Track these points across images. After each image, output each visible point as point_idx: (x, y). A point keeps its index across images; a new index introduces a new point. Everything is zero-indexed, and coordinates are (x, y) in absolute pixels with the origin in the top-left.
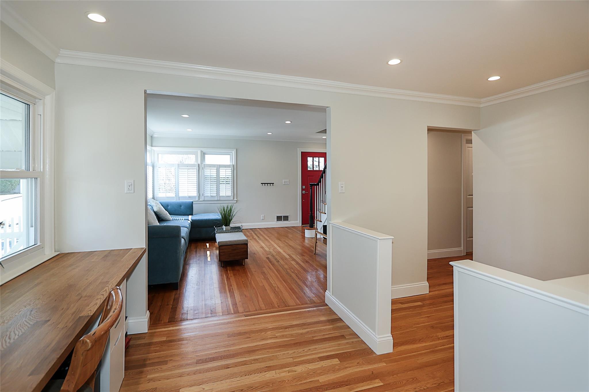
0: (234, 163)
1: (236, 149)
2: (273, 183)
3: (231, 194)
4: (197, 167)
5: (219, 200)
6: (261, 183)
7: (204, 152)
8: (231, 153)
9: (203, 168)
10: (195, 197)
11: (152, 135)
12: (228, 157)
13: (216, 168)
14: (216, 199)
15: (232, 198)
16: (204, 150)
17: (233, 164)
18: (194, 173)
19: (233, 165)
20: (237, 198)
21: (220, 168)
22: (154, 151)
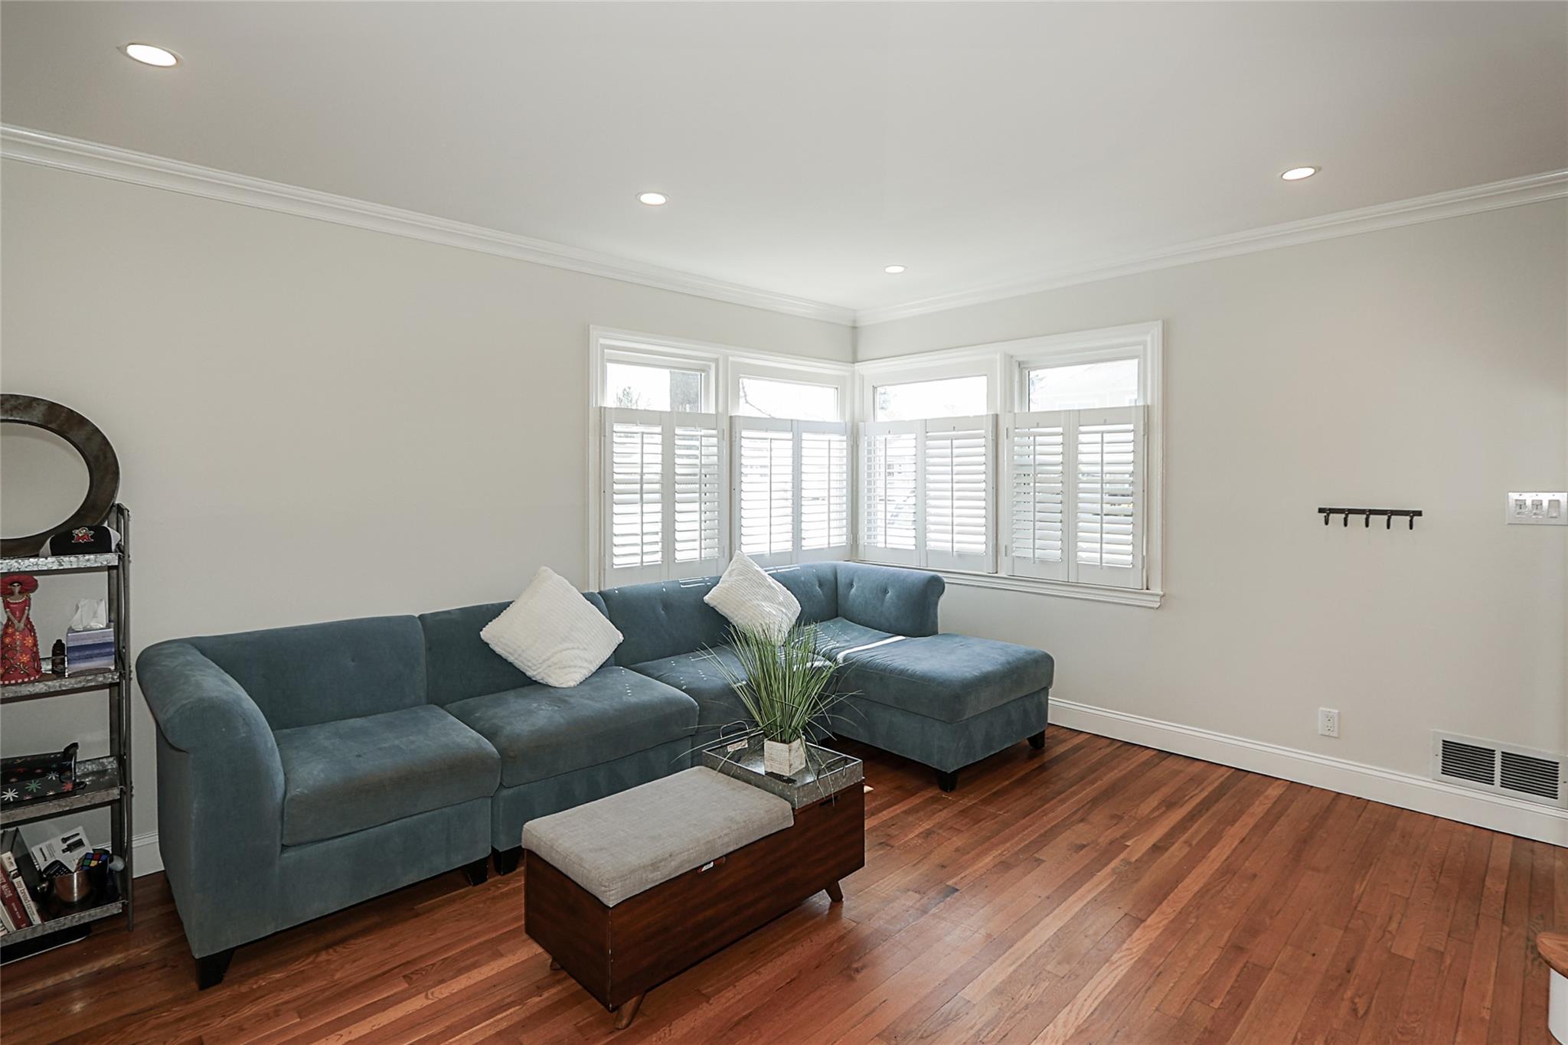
0: (1154, 398)
1: (1160, 323)
2: (1419, 513)
3: (1130, 558)
4: (987, 430)
5: (1076, 585)
6: (1321, 510)
7: (1020, 359)
8: (1141, 347)
9: (1010, 434)
10: (975, 556)
11: (854, 321)
12: (1129, 368)
13: (1060, 430)
14: (1062, 577)
15: (1135, 581)
16: (1021, 349)
17: (1149, 403)
18: (975, 453)
19: (1148, 406)
20: (1164, 583)
21: (1082, 429)
22: (862, 378)
